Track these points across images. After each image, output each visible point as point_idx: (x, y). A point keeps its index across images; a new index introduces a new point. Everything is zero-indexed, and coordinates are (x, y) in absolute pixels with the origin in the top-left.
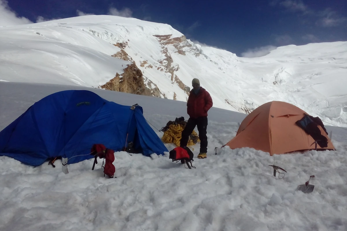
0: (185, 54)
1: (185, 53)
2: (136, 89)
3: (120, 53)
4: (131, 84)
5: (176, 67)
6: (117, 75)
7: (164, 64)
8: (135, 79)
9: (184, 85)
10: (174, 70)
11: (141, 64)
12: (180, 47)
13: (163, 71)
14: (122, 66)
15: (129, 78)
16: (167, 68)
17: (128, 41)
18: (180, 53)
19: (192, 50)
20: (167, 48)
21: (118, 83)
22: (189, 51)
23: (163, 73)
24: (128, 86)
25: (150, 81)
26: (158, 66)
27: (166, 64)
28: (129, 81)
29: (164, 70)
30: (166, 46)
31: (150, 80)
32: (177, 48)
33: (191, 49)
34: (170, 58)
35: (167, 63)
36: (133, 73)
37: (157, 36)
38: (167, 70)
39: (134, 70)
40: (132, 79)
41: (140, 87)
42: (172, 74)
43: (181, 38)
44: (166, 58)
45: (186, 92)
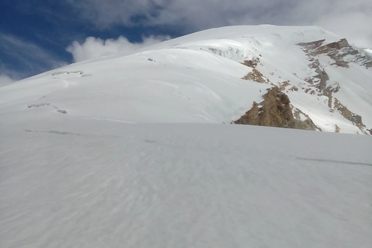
0: (348, 66)
1: (348, 64)
2: (283, 123)
3: (252, 75)
4: (274, 117)
5: (335, 86)
6: (255, 104)
7: (315, 84)
8: (279, 108)
9: (350, 112)
10: (332, 91)
11: (281, 86)
12: (339, 56)
13: (314, 93)
14: (260, 91)
15: (272, 108)
16: (320, 89)
17: (259, 57)
18: (339, 65)
19: (359, 58)
20: (317, 60)
21: (257, 116)
22: (354, 60)
23: (315, 97)
24: (271, 119)
25: (297, 111)
26: (306, 87)
27: (319, 83)
28: (272, 112)
29: (317, 93)
30: (316, 58)
31: (297, 109)
32: (334, 58)
33: (357, 58)
34: (324, 73)
35: (320, 81)
36: (277, 101)
37: (301, 44)
38: (320, 92)
39: (278, 96)
40: (275, 109)
41: (288, 119)
42: (330, 97)
43: (340, 43)
44: (318, 74)
45: (355, 124)
